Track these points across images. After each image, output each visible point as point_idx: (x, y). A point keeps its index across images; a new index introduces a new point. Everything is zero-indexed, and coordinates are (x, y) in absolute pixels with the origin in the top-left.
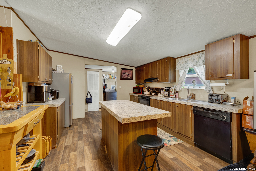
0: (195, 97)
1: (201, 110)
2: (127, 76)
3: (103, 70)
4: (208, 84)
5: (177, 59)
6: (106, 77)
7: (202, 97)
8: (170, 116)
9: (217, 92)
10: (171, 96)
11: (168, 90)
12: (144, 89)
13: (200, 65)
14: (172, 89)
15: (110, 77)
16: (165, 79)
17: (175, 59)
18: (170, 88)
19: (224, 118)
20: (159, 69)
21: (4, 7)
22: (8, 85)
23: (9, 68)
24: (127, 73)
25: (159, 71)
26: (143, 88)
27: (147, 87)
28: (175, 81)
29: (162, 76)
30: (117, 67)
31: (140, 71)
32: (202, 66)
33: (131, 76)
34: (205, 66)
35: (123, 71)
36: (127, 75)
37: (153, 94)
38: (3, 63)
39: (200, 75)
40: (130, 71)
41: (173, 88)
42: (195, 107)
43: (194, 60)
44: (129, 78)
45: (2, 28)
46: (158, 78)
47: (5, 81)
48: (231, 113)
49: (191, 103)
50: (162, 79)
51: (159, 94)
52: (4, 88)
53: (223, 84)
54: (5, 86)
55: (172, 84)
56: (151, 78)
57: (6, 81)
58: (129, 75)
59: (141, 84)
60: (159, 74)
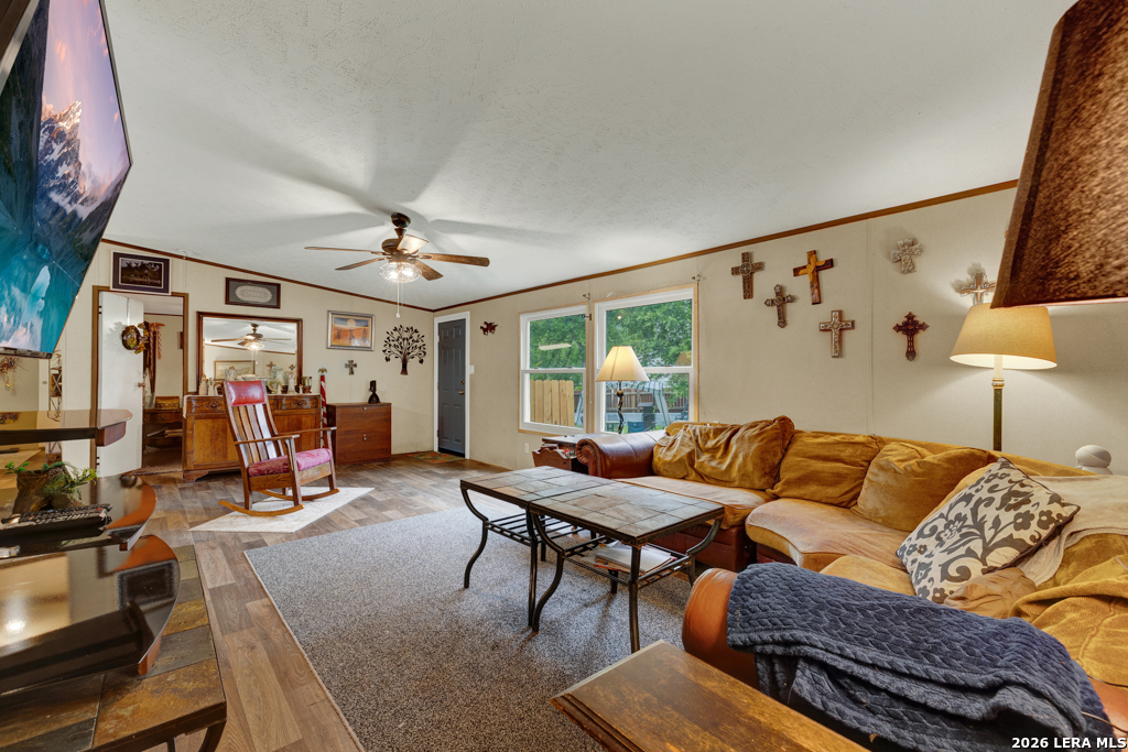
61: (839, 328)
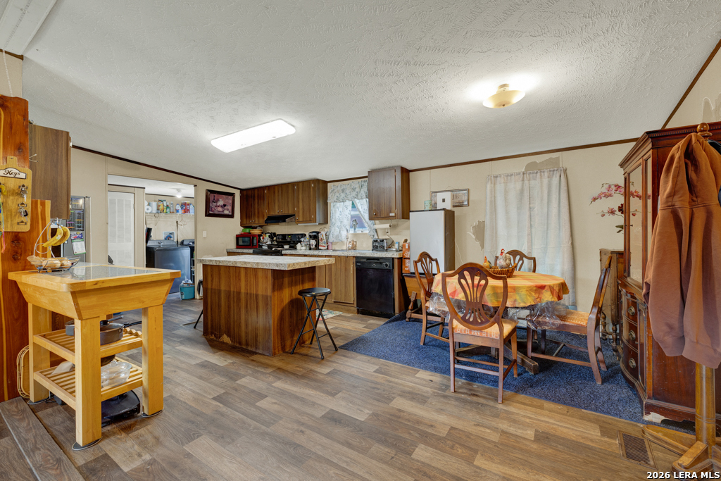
0: (356, 246)
1: (365, 260)
2: (220, 209)
3: (148, 190)
4: (372, 226)
5: (329, 184)
6: (148, 209)
7: (365, 245)
8: (334, 262)
9: (381, 237)
10: (320, 248)
11: (315, 236)
12: (263, 238)
13: (362, 199)
14: (322, 236)
15: (161, 207)
16: (310, 217)
17: (325, 183)
18: (318, 233)
19: (386, 265)
20: (298, 198)
21: (4, 53)
22: (18, 223)
23: (23, 186)
24: (221, 203)
25: (298, 202)
26: (260, 236)
27: (268, 233)
28: (326, 221)
29: (303, 212)
30: (195, 186)
31: (254, 199)
32: (365, 200)
33: (230, 208)
34: (368, 200)
35: (212, 198)
36: (221, 206)
37: (287, 247)
38: (8, 175)
39: (362, 213)
40: (227, 198)
41: (323, 233)
42: (357, 257)
43: (354, 189)
44: (226, 212)
45: (2, 98)
46: (296, 215)
47: (11, 215)
48: (393, 258)
49: (352, 253)
50: (303, 218)
51: (299, 246)
52: (9, 230)
53: (387, 226)
54: (12, 225)
55: (322, 226)
56: (280, 214)
57: (13, 214)
58: (225, 205)
59: (255, 228)
60: (298, 208)
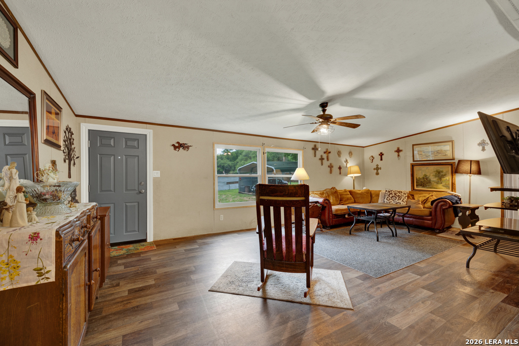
61: (331, 167)
